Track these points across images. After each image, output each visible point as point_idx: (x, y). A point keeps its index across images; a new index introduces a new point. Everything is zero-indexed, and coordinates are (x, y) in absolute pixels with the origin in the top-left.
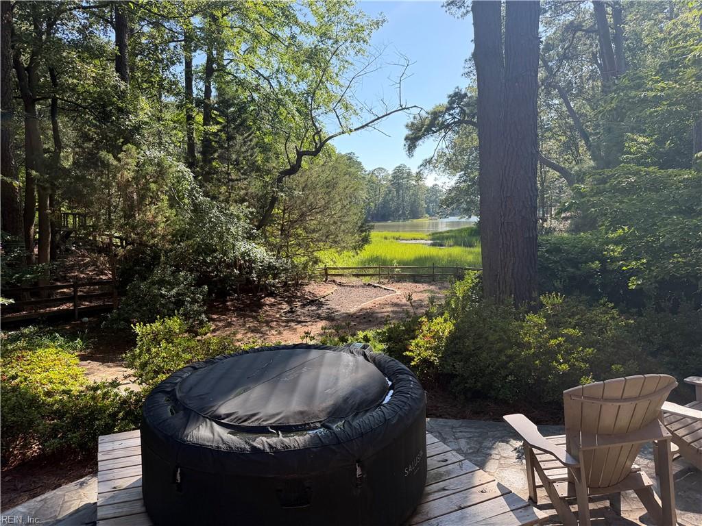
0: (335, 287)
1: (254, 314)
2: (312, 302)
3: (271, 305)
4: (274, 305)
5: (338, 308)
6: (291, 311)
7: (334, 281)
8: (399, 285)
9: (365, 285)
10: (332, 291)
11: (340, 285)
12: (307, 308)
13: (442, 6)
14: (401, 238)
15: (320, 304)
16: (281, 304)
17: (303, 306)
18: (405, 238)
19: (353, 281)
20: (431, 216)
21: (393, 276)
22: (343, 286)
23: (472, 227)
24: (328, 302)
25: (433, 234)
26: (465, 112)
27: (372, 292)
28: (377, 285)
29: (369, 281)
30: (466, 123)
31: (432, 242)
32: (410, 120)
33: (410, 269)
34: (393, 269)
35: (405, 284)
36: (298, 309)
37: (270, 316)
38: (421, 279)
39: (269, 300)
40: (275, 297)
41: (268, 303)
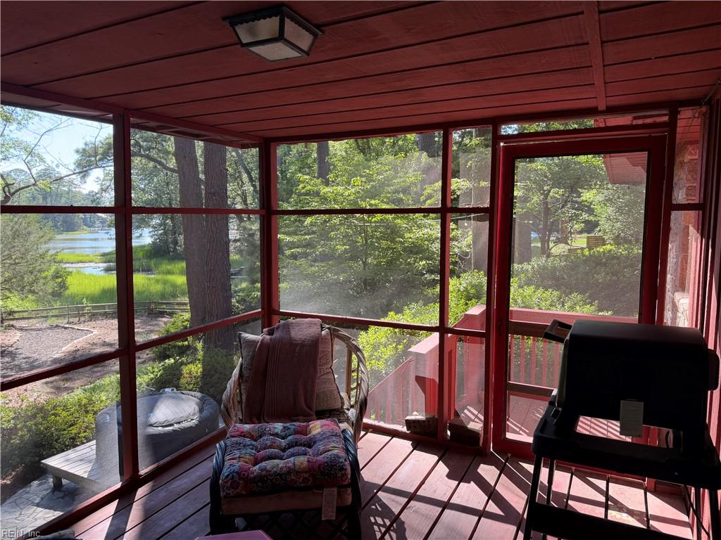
0: (19, 334)
2: (2, 354)
5: (35, 356)
7: (12, 326)
8: (92, 324)
10: (18, 338)
11: (21, 329)
15: (12, 355)
18: (70, 260)
19: (36, 323)
20: (89, 227)
21: (83, 315)
22: (26, 330)
23: (144, 246)
24: (20, 351)
25: (102, 256)
26: (139, 144)
27: (65, 335)
28: (67, 326)
29: (55, 321)
30: (142, 156)
31: (105, 265)
32: (81, 146)
33: (104, 307)
34: (83, 308)
35: (98, 322)
38: (114, 316)
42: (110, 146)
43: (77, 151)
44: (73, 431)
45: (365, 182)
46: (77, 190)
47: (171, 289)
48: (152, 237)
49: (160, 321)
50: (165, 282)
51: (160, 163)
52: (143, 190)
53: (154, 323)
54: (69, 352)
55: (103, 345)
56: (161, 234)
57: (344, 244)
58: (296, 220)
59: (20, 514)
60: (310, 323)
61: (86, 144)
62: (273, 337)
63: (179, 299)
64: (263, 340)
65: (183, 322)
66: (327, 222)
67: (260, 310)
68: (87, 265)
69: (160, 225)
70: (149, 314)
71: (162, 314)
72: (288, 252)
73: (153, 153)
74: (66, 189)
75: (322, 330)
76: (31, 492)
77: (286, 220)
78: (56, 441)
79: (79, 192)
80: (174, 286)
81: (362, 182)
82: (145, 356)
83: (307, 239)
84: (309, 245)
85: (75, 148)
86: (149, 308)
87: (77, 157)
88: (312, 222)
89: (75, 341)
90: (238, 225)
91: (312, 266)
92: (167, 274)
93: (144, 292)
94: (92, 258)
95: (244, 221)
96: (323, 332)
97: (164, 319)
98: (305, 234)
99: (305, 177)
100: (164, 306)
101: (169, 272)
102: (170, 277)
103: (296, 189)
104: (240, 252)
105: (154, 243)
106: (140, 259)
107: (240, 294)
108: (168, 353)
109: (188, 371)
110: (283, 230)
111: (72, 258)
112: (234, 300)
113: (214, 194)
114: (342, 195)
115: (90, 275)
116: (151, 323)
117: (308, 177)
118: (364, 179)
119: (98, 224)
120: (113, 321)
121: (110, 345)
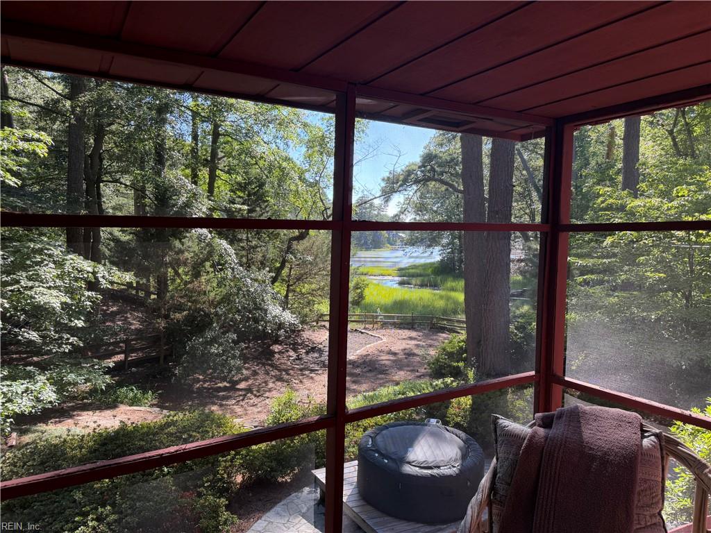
0: (328, 333)
1: (270, 362)
2: (313, 349)
3: (280, 353)
4: (283, 353)
6: (299, 358)
7: (324, 326)
8: (383, 331)
10: (326, 337)
12: (310, 355)
14: (369, 274)
15: (320, 352)
16: (288, 351)
17: (307, 353)
18: (374, 274)
20: (391, 245)
21: (377, 322)
23: (434, 263)
24: (326, 349)
25: (398, 270)
26: (435, 169)
27: (361, 339)
28: (363, 331)
29: (355, 326)
30: (436, 180)
31: (400, 279)
32: (387, 174)
33: (393, 317)
34: (377, 317)
35: (388, 331)
36: (304, 356)
37: (284, 363)
38: (402, 326)
39: (276, 348)
40: (280, 344)
41: (276, 350)
42: (409, 173)
43: (383, 180)
45: (696, 192)
46: (384, 213)
47: (453, 306)
48: (440, 255)
49: (440, 336)
50: (448, 298)
51: (451, 186)
52: (436, 212)
53: (435, 337)
54: (361, 355)
55: (389, 354)
56: (449, 253)
57: (657, 271)
58: (591, 240)
59: (288, 521)
60: (620, 419)
61: (390, 173)
62: (552, 432)
63: (459, 316)
64: (533, 437)
65: (459, 342)
66: (634, 242)
67: (533, 373)
68: (386, 278)
69: (448, 244)
70: (431, 328)
71: (443, 330)
72: (580, 279)
73: (446, 177)
74: (375, 213)
75: (643, 437)
76: (301, 498)
77: (578, 240)
79: (385, 215)
80: (456, 303)
81: (689, 191)
82: (423, 371)
83: (605, 263)
84: (608, 270)
85: (382, 177)
86: (431, 323)
87: (383, 184)
88: (613, 242)
89: (368, 346)
90: (523, 245)
91: (609, 296)
92: (451, 290)
93: (429, 306)
94: (390, 272)
95: (530, 240)
96: (646, 442)
97: (444, 335)
98: (603, 257)
99: (607, 189)
100: (445, 322)
101: (453, 289)
102: (453, 294)
103: (594, 204)
104: (522, 273)
105: (442, 261)
106: (429, 275)
107: (520, 320)
108: (443, 371)
110: (574, 251)
111: (376, 271)
113: (497, 213)
114: (658, 209)
115: (387, 287)
116: (432, 337)
117: (609, 189)
118: (693, 188)
119: (399, 242)
120: (400, 331)
121: (395, 354)
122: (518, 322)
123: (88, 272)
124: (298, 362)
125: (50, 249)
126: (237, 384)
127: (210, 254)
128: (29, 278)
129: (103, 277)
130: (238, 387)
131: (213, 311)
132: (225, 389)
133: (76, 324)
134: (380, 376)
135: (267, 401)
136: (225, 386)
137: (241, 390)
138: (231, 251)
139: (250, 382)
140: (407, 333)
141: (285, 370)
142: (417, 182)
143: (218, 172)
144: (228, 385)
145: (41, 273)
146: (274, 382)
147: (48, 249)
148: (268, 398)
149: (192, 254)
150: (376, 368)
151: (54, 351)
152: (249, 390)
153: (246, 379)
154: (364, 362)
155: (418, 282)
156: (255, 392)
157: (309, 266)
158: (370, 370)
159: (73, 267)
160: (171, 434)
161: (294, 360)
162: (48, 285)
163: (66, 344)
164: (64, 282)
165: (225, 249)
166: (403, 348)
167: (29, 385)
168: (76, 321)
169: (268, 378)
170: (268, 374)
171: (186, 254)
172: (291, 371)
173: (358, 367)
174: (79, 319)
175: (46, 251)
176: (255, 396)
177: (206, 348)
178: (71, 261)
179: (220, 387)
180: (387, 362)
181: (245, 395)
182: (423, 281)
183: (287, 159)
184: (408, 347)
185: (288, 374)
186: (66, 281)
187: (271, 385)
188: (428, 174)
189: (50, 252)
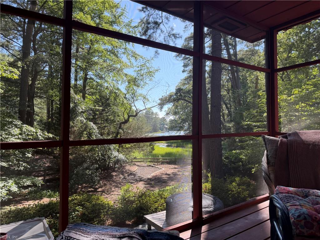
0: (137, 167)
1: (112, 180)
2: (131, 174)
3: (116, 176)
4: (117, 176)
5: (142, 176)
6: (125, 178)
7: (135, 164)
8: (162, 166)
9: (148, 166)
11: (138, 166)
12: (130, 177)
13: (174, 57)
15: (134, 175)
16: (119, 175)
17: (128, 176)
19: (143, 164)
20: (162, 130)
21: (159, 162)
22: (139, 166)
24: (137, 174)
26: (182, 95)
27: (153, 169)
28: (153, 166)
29: (149, 164)
30: (182, 100)
31: (167, 144)
32: (161, 97)
33: (166, 159)
34: (159, 159)
35: (165, 165)
36: (127, 177)
37: (118, 180)
38: (171, 163)
39: (114, 174)
40: (116, 172)
41: (114, 175)
42: (171, 96)
43: (159, 99)
44: (156, 206)
46: (158, 116)
50: (190, 151)
51: (189, 102)
54: (154, 176)
55: (166, 175)
56: (188, 132)
61: (162, 96)
68: (160, 144)
69: (188, 129)
72: (255, 130)
73: (186, 99)
74: (154, 116)
78: (149, 208)
79: (159, 118)
85: (159, 98)
89: (156, 172)
92: (190, 148)
106: (180, 143)
109: (205, 186)
112: (223, 158)
113: (215, 107)
115: (162, 147)
116: (184, 168)
118: (300, 90)
119: (165, 130)
120: (170, 165)
121: (169, 175)
122: (225, 155)
123: (34, 132)
124: (124, 180)
125: (16, 122)
126: (97, 189)
127: (86, 128)
128: (6, 134)
129: (40, 135)
130: (98, 190)
131: (86, 155)
132: (92, 191)
133: (28, 156)
134: (163, 184)
135: (112, 196)
136: (92, 190)
137: (100, 191)
138: (95, 127)
139: (103, 188)
140: (173, 166)
141: (119, 183)
142: (174, 100)
143: (86, 95)
144: (93, 190)
145: (12, 132)
146: (114, 188)
147: (14, 122)
148: (113, 194)
149: (78, 128)
150: (161, 181)
151: (16, 169)
152: (103, 191)
153: (101, 187)
154: (155, 179)
155: (175, 145)
156: (106, 193)
157: (130, 135)
158: (159, 182)
159: (27, 129)
160: (75, 204)
161: (123, 179)
162: (15, 137)
163: (21, 166)
164: (22, 136)
165: (92, 126)
166: (172, 172)
167: (5, 184)
168: (28, 154)
169: (111, 186)
170: (111, 185)
171: (75, 128)
172: (122, 183)
173: (153, 180)
174: (29, 153)
175: (14, 123)
176: (106, 194)
177: (84, 171)
178: (26, 127)
179: (89, 191)
180: (166, 178)
181: (102, 194)
182: (177, 145)
183: (118, 89)
184: (174, 171)
185: (121, 185)
186: (23, 136)
187: (113, 189)
188: (179, 97)
189: (15, 123)
